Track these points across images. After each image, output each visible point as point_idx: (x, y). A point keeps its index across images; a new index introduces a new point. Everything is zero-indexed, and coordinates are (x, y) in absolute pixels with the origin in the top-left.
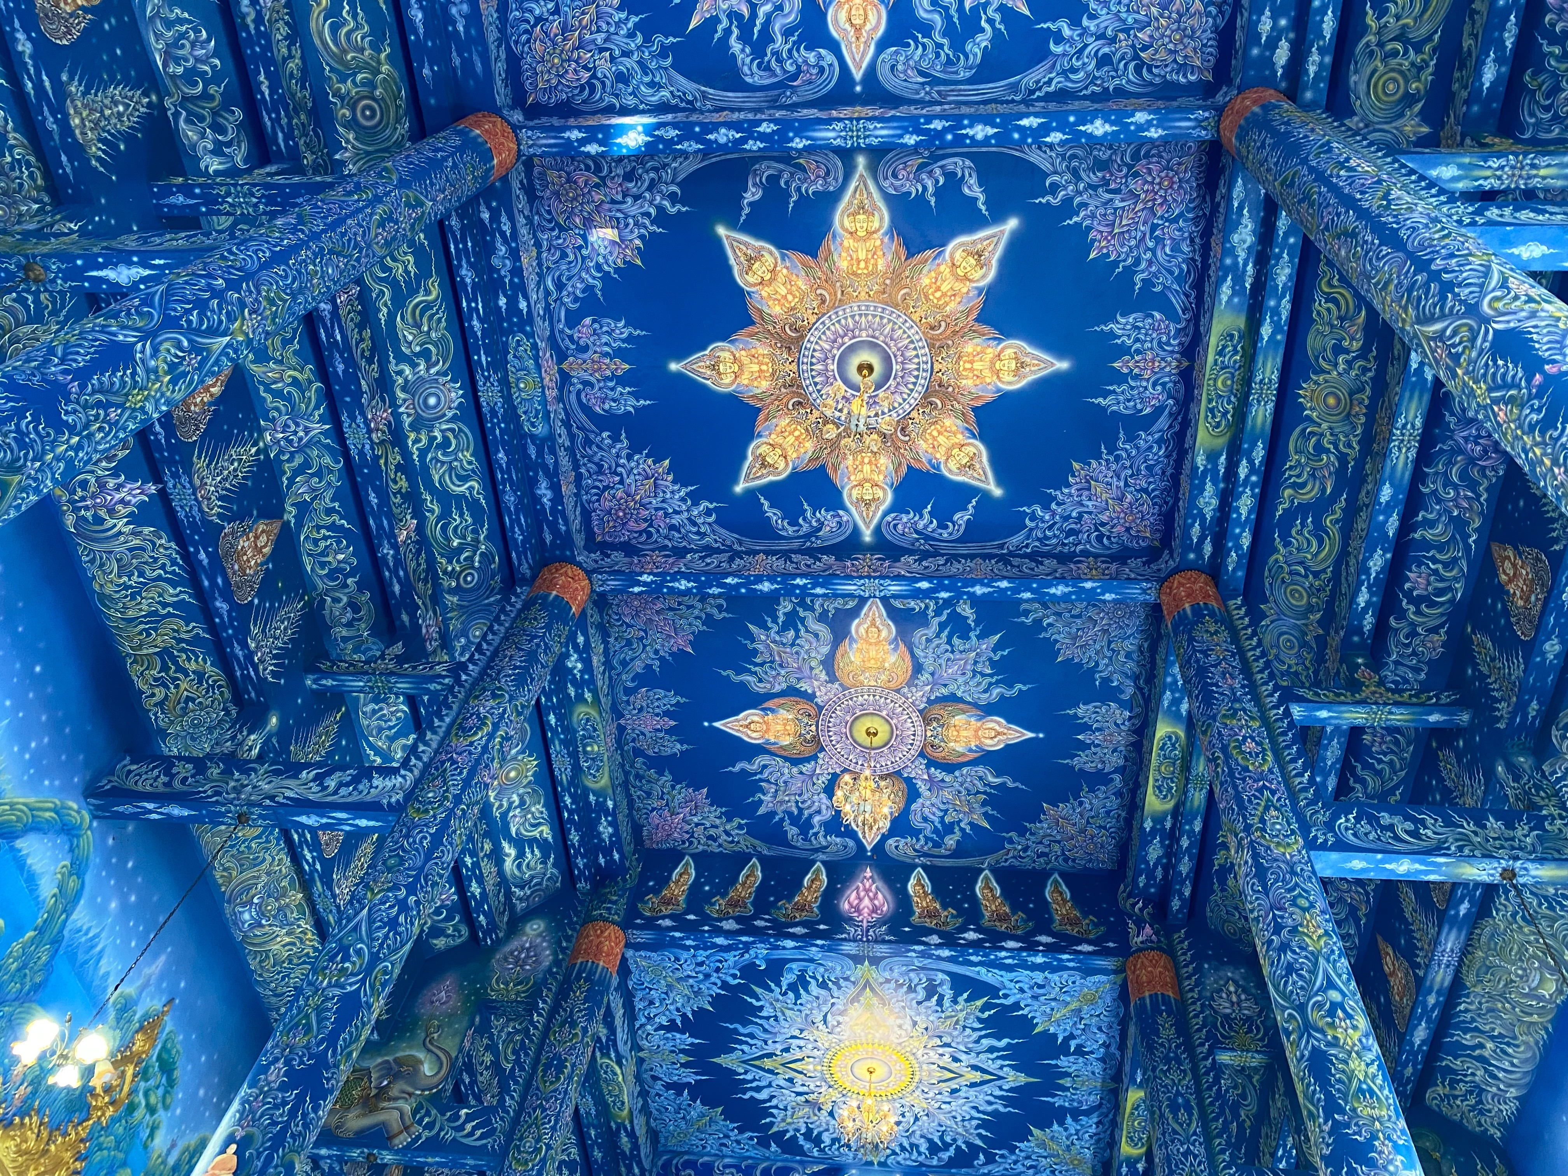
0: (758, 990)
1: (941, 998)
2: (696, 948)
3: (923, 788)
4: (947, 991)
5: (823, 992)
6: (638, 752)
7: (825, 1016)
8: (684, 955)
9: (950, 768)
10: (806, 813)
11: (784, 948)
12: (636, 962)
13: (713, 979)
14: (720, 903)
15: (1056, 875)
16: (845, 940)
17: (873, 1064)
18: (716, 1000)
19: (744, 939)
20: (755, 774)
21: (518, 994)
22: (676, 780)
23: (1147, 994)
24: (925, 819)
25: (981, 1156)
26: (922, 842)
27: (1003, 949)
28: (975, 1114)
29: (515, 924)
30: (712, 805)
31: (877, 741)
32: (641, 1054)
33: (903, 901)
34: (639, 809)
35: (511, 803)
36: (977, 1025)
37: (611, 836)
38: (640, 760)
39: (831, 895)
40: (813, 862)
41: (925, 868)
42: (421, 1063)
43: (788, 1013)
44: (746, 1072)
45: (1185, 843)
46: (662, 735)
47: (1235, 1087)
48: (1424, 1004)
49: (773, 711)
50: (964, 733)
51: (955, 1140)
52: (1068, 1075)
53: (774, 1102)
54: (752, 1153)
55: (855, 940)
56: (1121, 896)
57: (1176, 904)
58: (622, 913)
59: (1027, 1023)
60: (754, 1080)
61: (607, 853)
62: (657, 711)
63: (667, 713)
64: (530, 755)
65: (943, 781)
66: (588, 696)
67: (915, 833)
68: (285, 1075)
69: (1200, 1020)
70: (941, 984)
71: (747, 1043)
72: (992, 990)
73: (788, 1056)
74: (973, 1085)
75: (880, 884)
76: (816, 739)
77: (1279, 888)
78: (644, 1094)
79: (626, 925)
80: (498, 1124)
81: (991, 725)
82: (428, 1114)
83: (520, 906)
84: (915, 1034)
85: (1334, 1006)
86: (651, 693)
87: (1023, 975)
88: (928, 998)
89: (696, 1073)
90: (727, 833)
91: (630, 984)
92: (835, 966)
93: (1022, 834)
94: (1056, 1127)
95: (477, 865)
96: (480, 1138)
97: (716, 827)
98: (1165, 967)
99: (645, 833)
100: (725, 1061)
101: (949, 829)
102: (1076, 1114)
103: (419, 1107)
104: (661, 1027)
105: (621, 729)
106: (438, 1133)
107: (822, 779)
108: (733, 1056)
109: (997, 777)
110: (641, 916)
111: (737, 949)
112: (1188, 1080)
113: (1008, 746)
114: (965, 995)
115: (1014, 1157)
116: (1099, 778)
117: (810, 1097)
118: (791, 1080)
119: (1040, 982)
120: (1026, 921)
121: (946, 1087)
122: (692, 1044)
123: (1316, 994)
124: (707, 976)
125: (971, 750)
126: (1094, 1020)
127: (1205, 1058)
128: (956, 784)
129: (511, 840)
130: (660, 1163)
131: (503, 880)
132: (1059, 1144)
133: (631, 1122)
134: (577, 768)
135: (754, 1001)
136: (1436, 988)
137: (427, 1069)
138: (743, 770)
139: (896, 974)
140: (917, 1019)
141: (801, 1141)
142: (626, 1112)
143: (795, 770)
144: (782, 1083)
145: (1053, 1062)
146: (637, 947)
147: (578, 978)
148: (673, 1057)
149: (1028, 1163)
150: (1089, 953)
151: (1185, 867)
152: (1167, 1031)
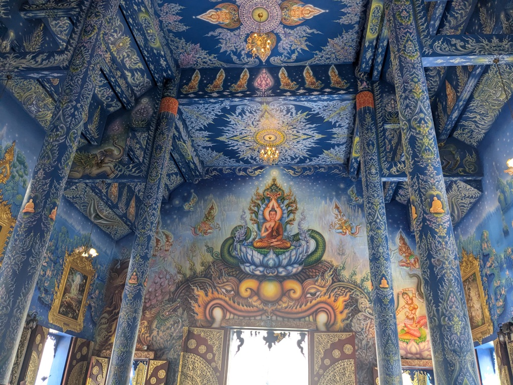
0: (228, 116)
1: (292, 113)
2: (204, 103)
3: (282, 37)
4: (294, 111)
5: (251, 115)
6: (170, 31)
7: (253, 122)
8: (200, 106)
9: (292, 28)
10: (239, 50)
11: (235, 101)
12: (184, 110)
13: (212, 113)
14: (211, 87)
15: (333, 66)
16: (256, 97)
17: (271, 136)
18: (214, 120)
19: (221, 99)
20: (217, 36)
21: (142, 125)
22: (187, 41)
23: (362, 107)
24: (284, 49)
25: (308, 160)
26: (283, 57)
27: (313, 95)
28: (305, 148)
29: (138, 100)
30: (202, 50)
31: (263, 19)
32: (192, 139)
33: (277, 81)
34: (175, 54)
35: (124, 56)
36: (304, 121)
37: (166, 65)
38: (171, 34)
39: (251, 81)
40: (244, 68)
41: (285, 67)
42: (114, 151)
43: (240, 122)
44: (229, 142)
45: (380, 50)
46: (177, 23)
47: (391, 135)
48: (458, 105)
49: (220, 9)
50: (297, 13)
51: (299, 156)
52: (336, 134)
53: (239, 150)
54: (235, 165)
55: (260, 97)
56: (356, 71)
57: (375, 73)
58: (175, 93)
59: (322, 119)
60: (232, 144)
61: (166, 71)
62: (173, 13)
63: (177, 14)
64: (126, 36)
65: (290, 33)
66: (143, 9)
67: (281, 54)
68: (44, 174)
69: (380, 115)
70: (291, 109)
71: (227, 133)
72: (309, 109)
73: (241, 136)
74: (304, 139)
75: (268, 75)
76: (238, 20)
77: (407, 74)
78: (196, 150)
79: (178, 97)
80: (143, 168)
81: (308, 8)
82: (119, 167)
83: (138, 94)
84: (284, 125)
85: (421, 119)
86: (169, 6)
87: (320, 103)
88: (287, 114)
89: (212, 143)
90: (209, 60)
91: (184, 117)
92: (254, 106)
93: (320, 52)
94: (332, 149)
95: (116, 81)
96: (139, 173)
97: (206, 58)
98: (370, 97)
99: (179, 63)
100: (221, 139)
101: (293, 52)
102: (338, 145)
103: (116, 165)
104: (197, 130)
105: (161, 22)
106: (124, 173)
107: (243, 36)
108: (224, 137)
109: (311, 29)
110: (182, 94)
111: (218, 103)
112: (374, 135)
113: (314, 17)
114: (300, 112)
115: (318, 159)
116: (349, 27)
117: (251, 147)
118: (244, 143)
119: (326, 105)
120: (321, 84)
121: (295, 141)
122: (209, 134)
123: (415, 115)
124: (210, 113)
125: (300, 20)
126: (345, 116)
127: (381, 127)
128: (295, 34)
129: (128, 70)
130: (205, 170)
131: (129, 86)
132: (333, 154)
133: (193, 160)
134: (146, 40)
135: (227, 119)
136: (463, 99)
137: (116, 152)
138: (212, 35)
139: (275, 107)
140: (284, 120)
141: (250, 160)
142: (190, 157)
143: (232, 34)
144: (241, 144)
145: (331, 130)
146: (183, 105)
147: (163, 118)
148: (203, 139)
149: (323, 160)
150: (343, 94)
151: (380, 59)
152: (368, 119)
